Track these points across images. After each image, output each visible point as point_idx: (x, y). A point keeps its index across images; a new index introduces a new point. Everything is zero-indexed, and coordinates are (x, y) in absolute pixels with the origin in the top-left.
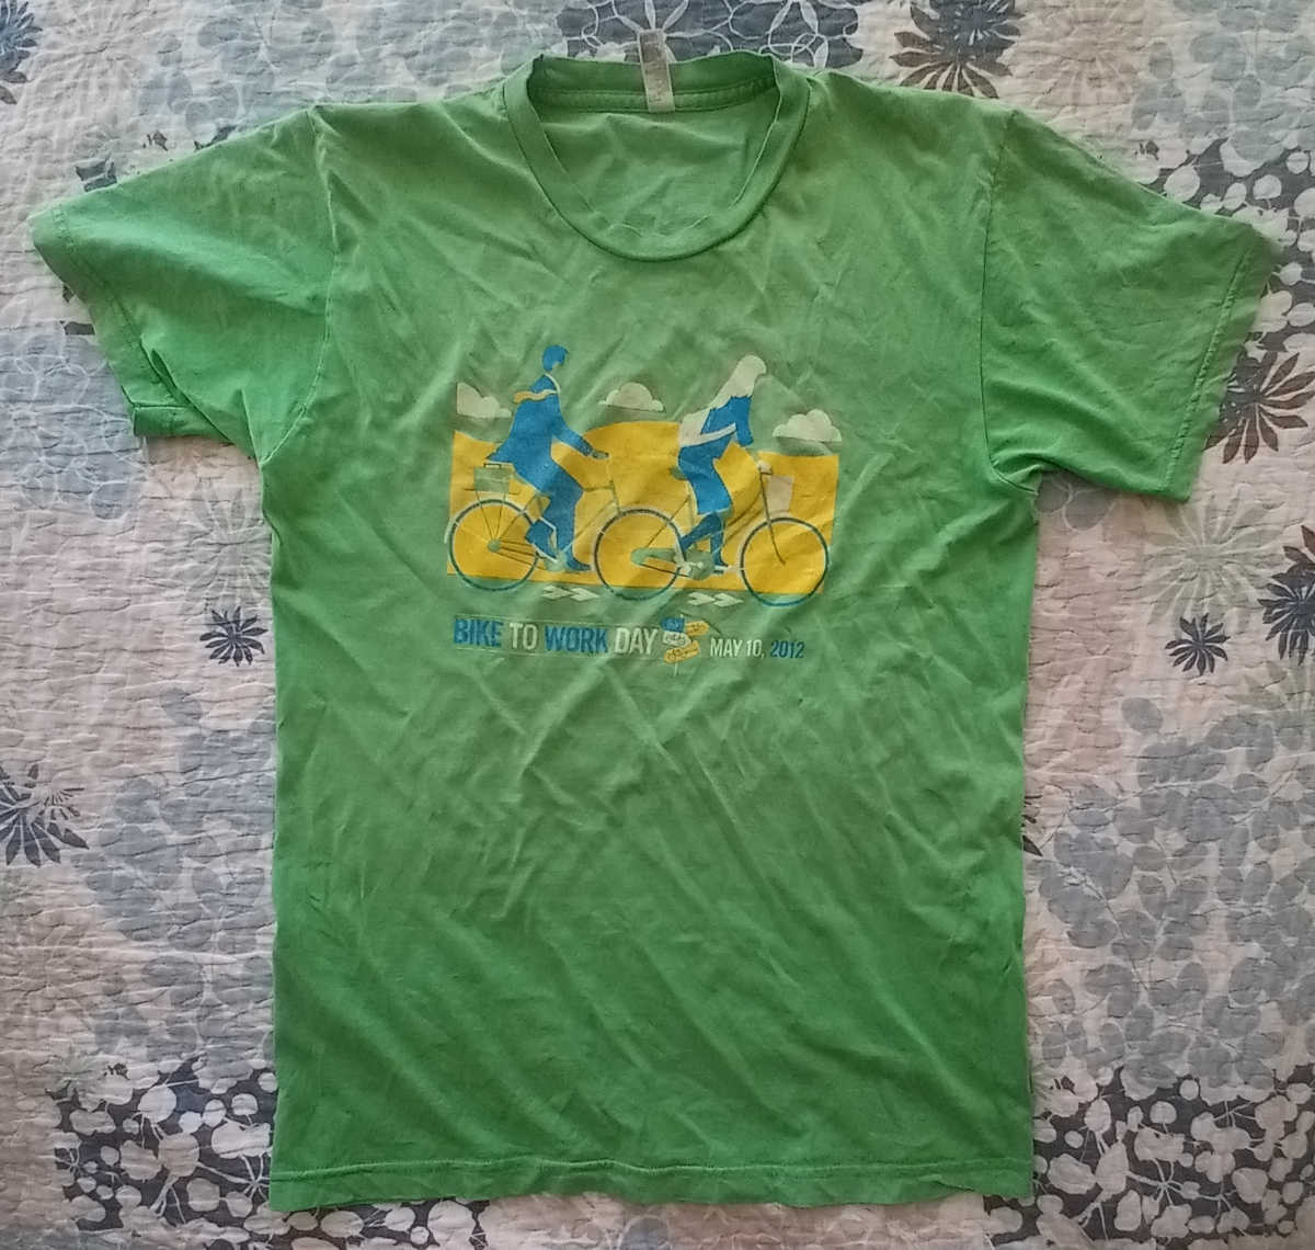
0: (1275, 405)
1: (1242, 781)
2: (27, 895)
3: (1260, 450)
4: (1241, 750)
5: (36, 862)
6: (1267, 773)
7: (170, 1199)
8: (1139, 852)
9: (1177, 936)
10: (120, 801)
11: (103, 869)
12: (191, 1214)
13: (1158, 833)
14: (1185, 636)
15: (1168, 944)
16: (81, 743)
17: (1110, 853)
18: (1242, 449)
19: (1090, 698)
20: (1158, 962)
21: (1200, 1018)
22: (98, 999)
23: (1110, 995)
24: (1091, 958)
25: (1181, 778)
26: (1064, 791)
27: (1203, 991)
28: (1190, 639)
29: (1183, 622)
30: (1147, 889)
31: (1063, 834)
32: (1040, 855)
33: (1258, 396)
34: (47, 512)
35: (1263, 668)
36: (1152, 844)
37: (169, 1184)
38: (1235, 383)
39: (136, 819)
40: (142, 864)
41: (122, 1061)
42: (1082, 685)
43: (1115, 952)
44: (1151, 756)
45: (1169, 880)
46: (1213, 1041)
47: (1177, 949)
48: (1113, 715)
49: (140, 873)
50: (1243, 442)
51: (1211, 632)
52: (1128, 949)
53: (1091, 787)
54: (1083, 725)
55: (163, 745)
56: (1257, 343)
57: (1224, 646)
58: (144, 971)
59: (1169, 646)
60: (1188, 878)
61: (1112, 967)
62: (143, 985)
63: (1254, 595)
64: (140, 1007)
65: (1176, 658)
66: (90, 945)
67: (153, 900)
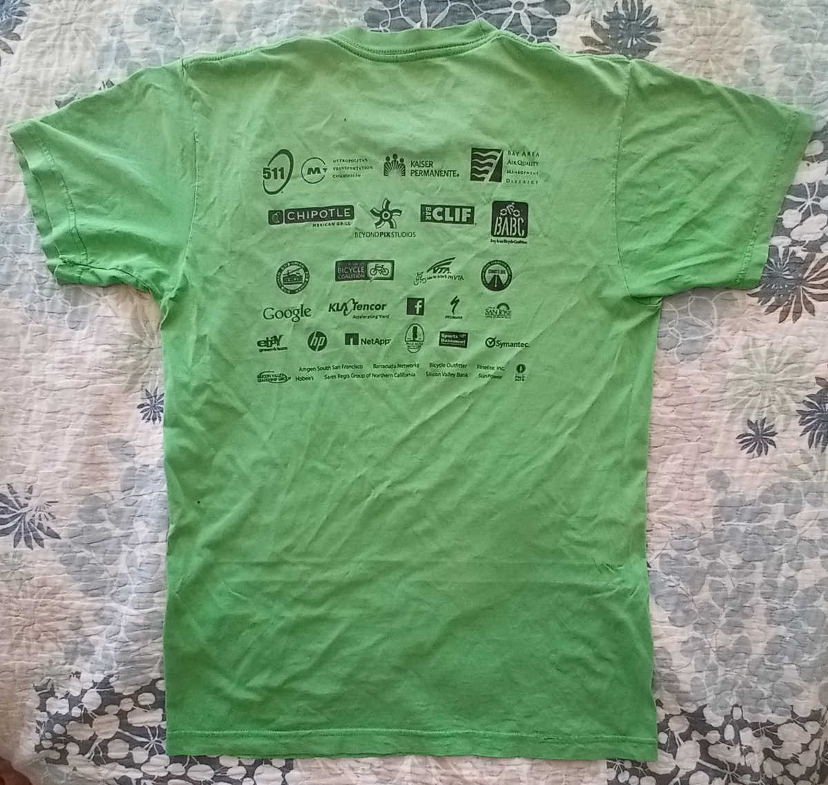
0: (814, 287)
1: (781, 525)
2: (24, 567)
3: (803, 314)
4: (780, 506)
5: (31, 547)
6: (797, 520)
8: (711, 565)
9: (734, 619)
10: (81, 510)
11: (70, 552)
13: (723, 553)
14: (750, 431)
15: (728, 623)
16: (58, 472)
17: (695, 567)
18: (791, 314)
19: (687, 469)
20: (721, 635)
21: (745, 670)
22: (65, 633)
24: (681, 634)
25: (739, 520)
26: (668, 527)
27: (748, 654)
28: (753, 433)
29: (750, 423)
30: (715, 588)
31: (666, 555)
32: (651, 566)
33: (801, 281)
34: (41, 326)
35: (798, 454)
36: (718, 560)
38: (787, 273)
39: (92, 521)
40: (95, 549)
41: (79, 671)
42: (681, 461)
43: (695, 629)
44: (721, 505)
45: (730, 584)
46: (753, 685)
47: (733, 627)
48: (700, 480)
49: (94, 555)
50: (792, 310)
51: (766, 430)
52: (703, 627)
53: (686, 526)
54: (682, 486)
55: (110, 474)
56: (802, 247)
57: (774, 439)
58: (96, 615)
59: (738, 438)
60: (742, 583)
61: (694, 639)
62: (95, 624)
63: (794, 407)
64: (92, 637)
65: (742, 445)
66: (63, 599)
67: (102, 571)
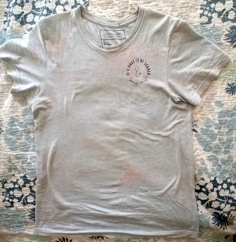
7: (24, 201)
8: (218, 132)
9: (227, 149)
10: (8, 123)
11: (6, 136)
12: (28, 203)
13: (222, 128)
14: (229, 87)
17: (213, 132)
19: (208, 101)
20: (223, 155)
21: (231, 166)
22: (7, 163)
23: (213, 161)
24: (208, 154)
25: (228, 117)
26: (203, 119)
27: (232, 161)
28: (230, 88)
29: (229, 85)
30: (220, 140)
31: (203, 128)
32: (198, 133)
36: (221, 130)
37: (23, 198)
41: (14, 174)
42: (206, 98)
43: (214, 153)
44: (221, 112)
45: (225, 138)
46: (234, 171)
47: (226, 152)
48: (213, 104)
49: (13, 137)
51: (234, 87)
52: (216, 152)
53: (209, 119)
54: (206, 106)
55: (18, 110)
58: (15, 157)
59: (225, 89)
60: (229, 138)
61: (213, 156)
62: (15, 160)
64: (15, 164)
65: (227, 92)
66: (5, 152)
67: (16, 142)
